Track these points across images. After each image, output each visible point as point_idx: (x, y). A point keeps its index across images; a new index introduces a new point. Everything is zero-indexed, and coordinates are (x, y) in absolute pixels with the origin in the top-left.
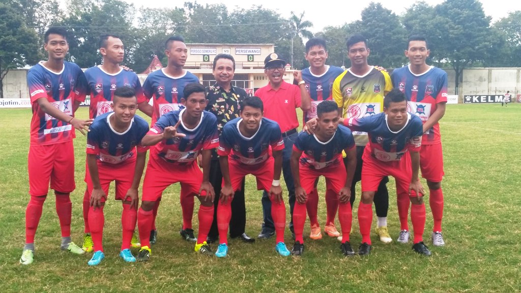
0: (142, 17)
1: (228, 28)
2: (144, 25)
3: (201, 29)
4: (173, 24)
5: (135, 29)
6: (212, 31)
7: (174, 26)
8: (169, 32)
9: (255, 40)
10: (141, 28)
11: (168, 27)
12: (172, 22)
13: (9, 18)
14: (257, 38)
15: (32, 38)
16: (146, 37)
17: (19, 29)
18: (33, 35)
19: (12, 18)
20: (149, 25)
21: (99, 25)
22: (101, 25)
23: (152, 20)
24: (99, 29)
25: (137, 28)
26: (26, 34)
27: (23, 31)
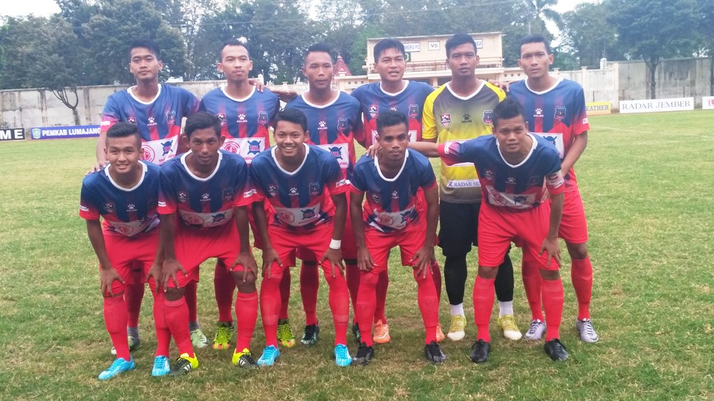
0: (321, 5)
1: (438, 13)
2: (324, 16)
3: (400, 17)
4: (362, 12)
5: (312, 22)
6: (416, 19)
7: (363, 15)
8: (358, 23)
9: (477, 27)
10: (319, 20)
11: (356, 16)
12: (361, 9)
13: (146, 16)
14: (480, 25)
15: (176, 41)
16: (326, 31)
17: (159, 30)
18: (176, 37)
19: (149, 16)
20: (331, 16)
21: (264, 20)
22: (266, 19)
23: (334, 8)
24: (263, 24)
25: (315, 20)
26: (168, 36)
27: (164, 32)
